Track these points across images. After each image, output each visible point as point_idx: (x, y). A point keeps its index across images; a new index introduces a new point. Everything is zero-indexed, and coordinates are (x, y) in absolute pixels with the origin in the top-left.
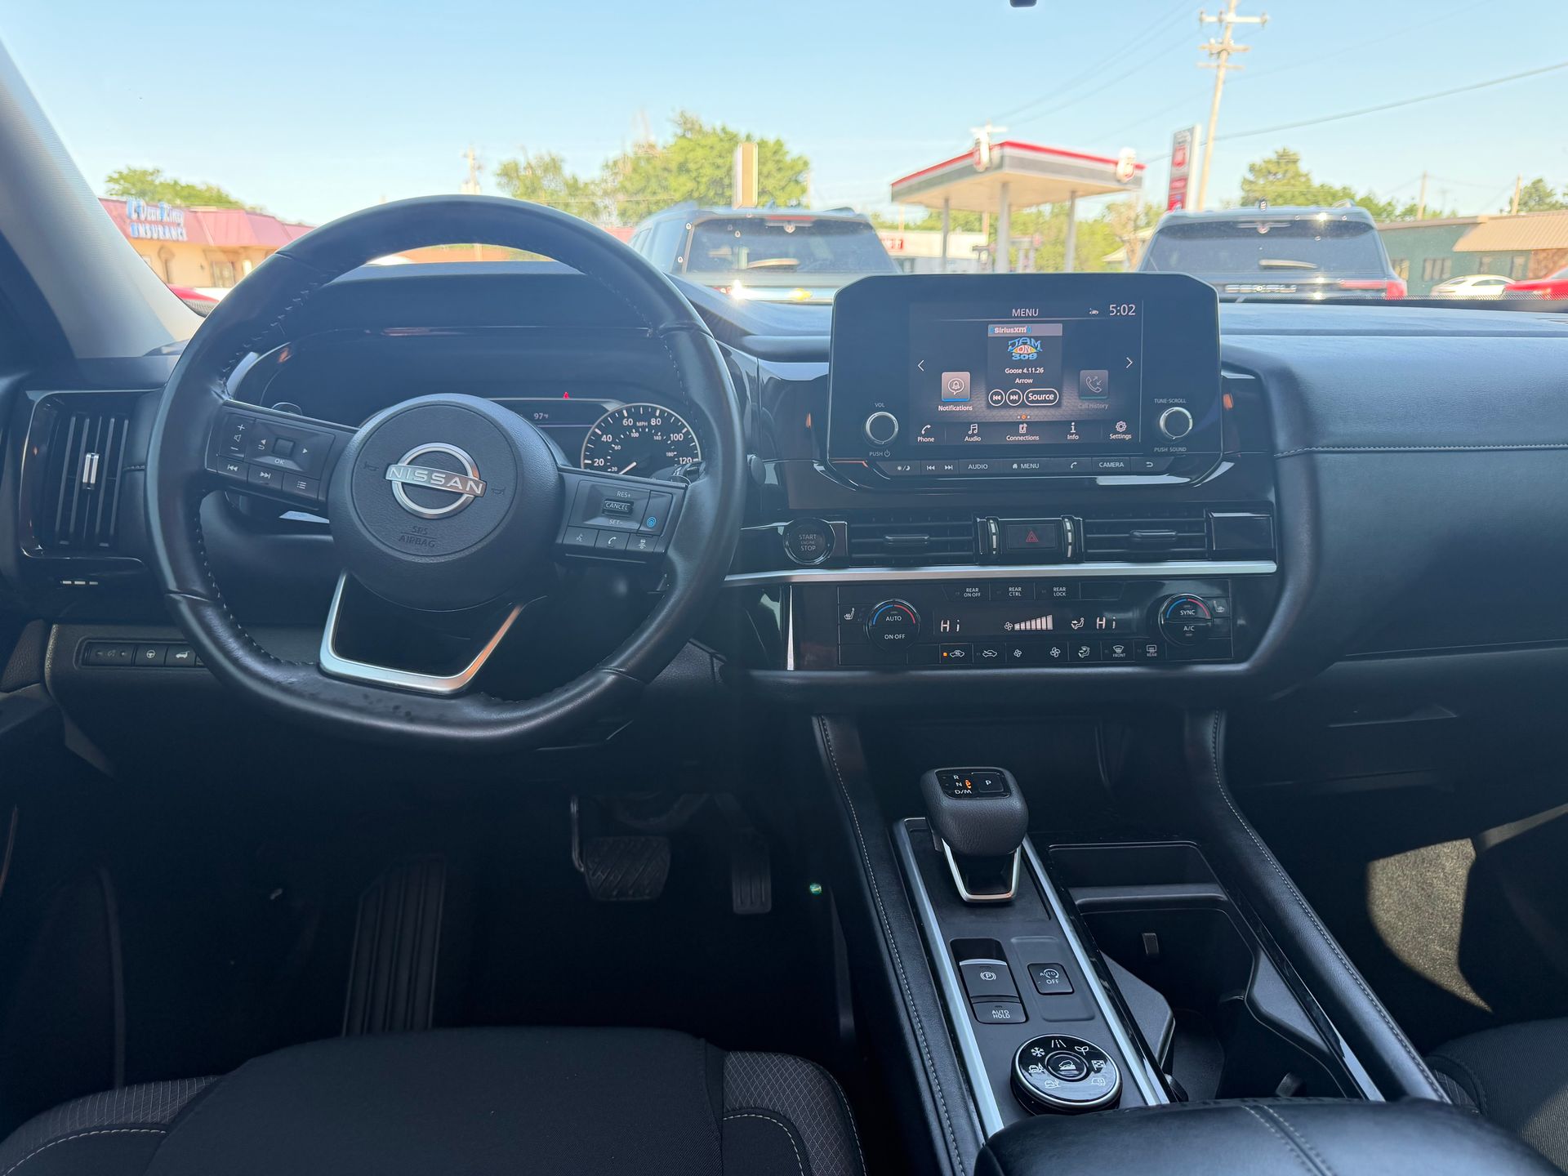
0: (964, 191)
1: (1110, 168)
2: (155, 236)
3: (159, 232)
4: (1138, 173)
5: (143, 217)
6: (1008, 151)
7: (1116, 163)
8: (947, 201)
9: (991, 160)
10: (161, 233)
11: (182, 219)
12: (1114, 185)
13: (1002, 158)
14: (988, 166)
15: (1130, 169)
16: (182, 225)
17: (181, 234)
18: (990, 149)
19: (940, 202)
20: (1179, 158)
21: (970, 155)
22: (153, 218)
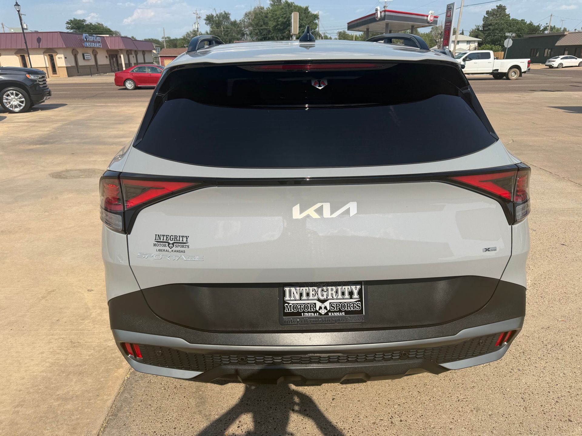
0: (373, 26)
1: (425, 18)
2: (92, 46)
3: (93, 45)
4: (436, 19)
5: (88, 40)
6: (387, 13)
7: (427, 16)
8: (368, 29)
9: (381, 16)
10: (94, 45)
11: (100, 40)
12: (427, 24)
13: (385, 15)
14: (380, 18)
15: (432, 18)
16: (100, 42)
17: (100, 45)
18: (381, 12)
19: (365, 30)
20: (449, 14)
21: (374, 14)
22: (91, 40)
